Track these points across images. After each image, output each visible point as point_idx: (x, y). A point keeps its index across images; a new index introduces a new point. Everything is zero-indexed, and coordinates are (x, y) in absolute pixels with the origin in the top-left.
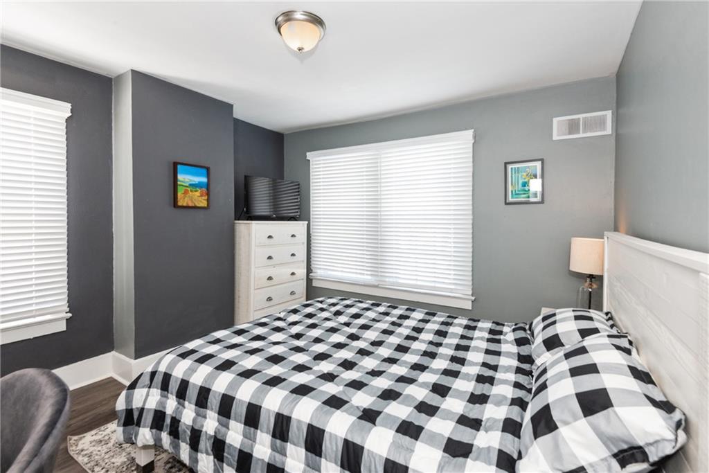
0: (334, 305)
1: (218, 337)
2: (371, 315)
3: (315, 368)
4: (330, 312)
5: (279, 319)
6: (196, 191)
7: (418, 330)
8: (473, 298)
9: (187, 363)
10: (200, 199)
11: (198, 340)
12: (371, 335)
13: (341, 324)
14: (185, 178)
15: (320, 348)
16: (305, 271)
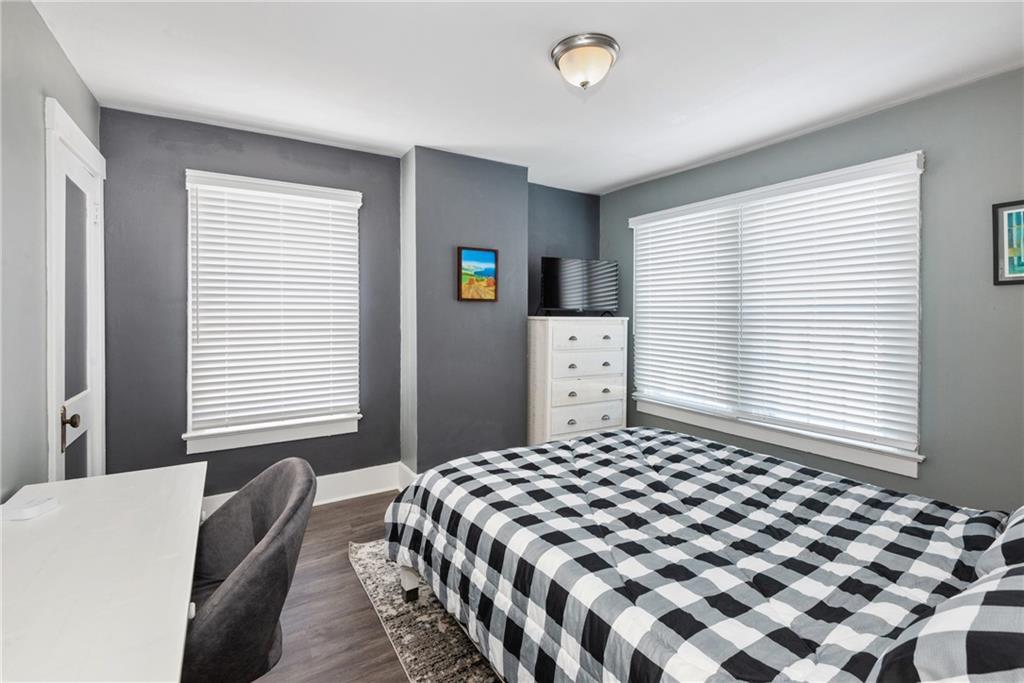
0: (648, 439)
1: (486, 458)
2: (701, 460)
3: (587, 516)
4: (640, 448)
5: (566, 448)
6: (483, 280)
7: (773, 493)
8: (921, 458)
9: (446, 481)
10: (487, 289)
11: (463, 459)
12: (688, 488)
13: (649, 466)
14: (469, 265)
15: (604, 493)
16: (625, 388)
